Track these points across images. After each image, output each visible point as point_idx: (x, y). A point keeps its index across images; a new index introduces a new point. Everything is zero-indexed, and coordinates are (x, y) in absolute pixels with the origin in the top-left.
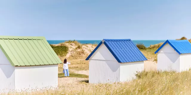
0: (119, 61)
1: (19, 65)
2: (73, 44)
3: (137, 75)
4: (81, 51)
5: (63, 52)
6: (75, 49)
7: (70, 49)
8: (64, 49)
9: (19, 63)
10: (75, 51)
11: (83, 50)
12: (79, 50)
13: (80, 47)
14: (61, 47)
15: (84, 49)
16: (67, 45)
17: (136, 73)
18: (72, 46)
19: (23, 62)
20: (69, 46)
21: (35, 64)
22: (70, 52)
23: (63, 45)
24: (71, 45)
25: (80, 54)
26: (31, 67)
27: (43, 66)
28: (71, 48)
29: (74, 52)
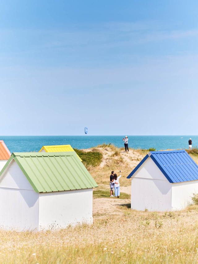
0: (171, 181)
1: (44, 191)
2: (108, 149)
3: (194, 199)
4: (119, 159)
5: (96, 160)
6: (111, 156)
7: (105, 157)
8: (97, 156)
9: (44, 189)
10: (112, 158)
11: (121, 158)
12: (116, 158)
13: (117, 153)
14: (93, 153)
15: (123, 156)
16: (101, 150)
17: (193, 196)
18: (107, 152)
19: (49, 187)
20: (104, 152)
21: (64, 189)
22: (104, 161)
23: (95, 151)
24: (106, 150)
25: (118, 163)
26: (59, 193)
27: (74, 191)
28: (105, 154)
29: (111, 161)
